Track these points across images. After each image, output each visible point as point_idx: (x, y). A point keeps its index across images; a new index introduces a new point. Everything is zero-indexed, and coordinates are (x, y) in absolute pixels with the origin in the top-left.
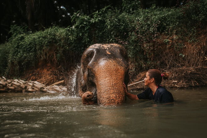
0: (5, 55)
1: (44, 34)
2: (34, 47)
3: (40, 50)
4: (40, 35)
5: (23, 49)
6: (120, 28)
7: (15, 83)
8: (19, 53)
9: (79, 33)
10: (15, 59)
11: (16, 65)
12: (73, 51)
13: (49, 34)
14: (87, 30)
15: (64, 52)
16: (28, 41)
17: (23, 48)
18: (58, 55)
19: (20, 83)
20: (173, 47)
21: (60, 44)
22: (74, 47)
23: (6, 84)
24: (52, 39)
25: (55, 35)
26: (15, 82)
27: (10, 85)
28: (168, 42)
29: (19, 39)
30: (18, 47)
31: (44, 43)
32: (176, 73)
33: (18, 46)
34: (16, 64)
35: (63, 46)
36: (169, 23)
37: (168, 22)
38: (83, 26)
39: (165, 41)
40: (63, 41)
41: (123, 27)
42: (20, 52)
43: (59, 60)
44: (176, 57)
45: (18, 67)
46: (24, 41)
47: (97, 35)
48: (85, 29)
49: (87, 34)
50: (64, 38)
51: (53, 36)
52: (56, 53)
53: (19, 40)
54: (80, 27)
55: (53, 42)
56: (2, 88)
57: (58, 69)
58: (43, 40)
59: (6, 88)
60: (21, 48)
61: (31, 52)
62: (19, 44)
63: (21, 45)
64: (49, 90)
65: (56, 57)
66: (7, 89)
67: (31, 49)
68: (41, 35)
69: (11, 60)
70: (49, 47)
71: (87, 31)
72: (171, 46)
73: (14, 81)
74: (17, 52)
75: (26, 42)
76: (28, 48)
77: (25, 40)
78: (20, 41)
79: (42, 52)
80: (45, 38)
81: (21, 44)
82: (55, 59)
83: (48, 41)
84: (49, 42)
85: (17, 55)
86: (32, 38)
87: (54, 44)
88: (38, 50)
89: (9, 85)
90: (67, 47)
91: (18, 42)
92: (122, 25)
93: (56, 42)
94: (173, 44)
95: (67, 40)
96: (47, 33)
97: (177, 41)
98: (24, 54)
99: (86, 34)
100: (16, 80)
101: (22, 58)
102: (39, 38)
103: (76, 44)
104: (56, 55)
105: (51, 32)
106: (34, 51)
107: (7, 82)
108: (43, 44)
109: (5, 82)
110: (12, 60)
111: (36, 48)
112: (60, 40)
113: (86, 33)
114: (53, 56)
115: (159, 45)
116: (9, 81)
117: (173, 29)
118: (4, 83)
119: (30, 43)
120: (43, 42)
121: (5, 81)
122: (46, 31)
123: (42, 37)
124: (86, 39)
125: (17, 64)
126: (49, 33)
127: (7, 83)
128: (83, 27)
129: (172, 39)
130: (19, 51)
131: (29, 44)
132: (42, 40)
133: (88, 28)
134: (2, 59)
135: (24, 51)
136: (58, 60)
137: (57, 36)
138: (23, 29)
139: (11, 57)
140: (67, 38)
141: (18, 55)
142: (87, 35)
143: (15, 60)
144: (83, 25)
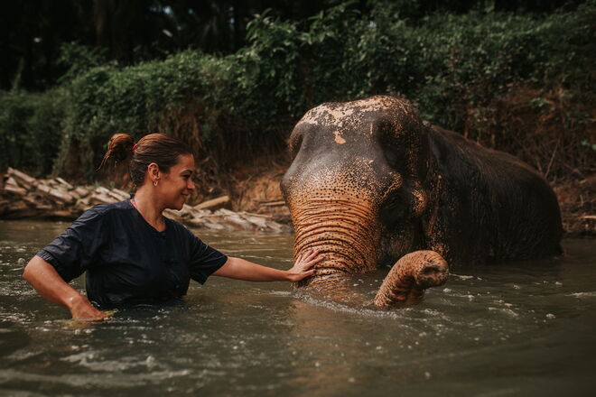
0: (48, 120)
1: (167, 69)
2: (140, 103)
3: (158, 111)
4: (156, 70)
5: (106, 106)
6: (395, 63)
7: (100, 197)
8: (95, 117)
9: (269, 70)
10: (83, 132)
11: (86, 149)
12: (244, 117)
13: (181, 70)
14: (292, 62)
15: (221, 119)
16: (122, 84)
17: (106, 103)
18: (206, 127)
19: (115, 198)
20: (560, 121)
21: (211, 98)
22: (251, 107)
23: (74, 200)
24: (189, 81)
25: (196, 73)
26: (98, 193)
27: (86, 201)
28: (546, 106)
29: (94, 79)
30: (91, 100)
31: (169, 93)
32: (589, 193)
33: (90, 97)
34: (86, 145)
35: (219, 105)
36: (545, 53)
37: (543, 52)
38: (281, 51)
39: (534, 103)
40: (219, 90)
41: (405, 59)
42: (96, 114)
43: (206, 141)
44: (567, 150)
45: (92, 153)
46: (108, 86)
47: (318, 78)
48: (288, 61)
49: (291, 73)
50: (223, 83)
51: (192, 74)
52: (201, 122)
53: (94, 82)
54: (272, 55)
55: (193, 90)
56: (62, 209)
57: (202, 166)
58: (166, 84)
59: (75, 209)
60: (100, 104)
61: (131, 116)
62: (96, 93)
63: (99, 94)
64: (209, 222)
65: (201, 134)
66: (76, 211)
67: (130, 108)
68: (159, 71)
69: (71, 134)
70: (182, 105)
71: (291, 67)
72: (553, 119)
73: (98, 190)
74: (88, 115)
75: (113, 88)
76: (121, 105)
77: (113, 81)
78: (95, 84)
79: (163, 117)
80: (170, 78)
81: (101, 93)
82: (197, 139)
83: (179, 88)
84: (182, 91)
85: (88, 122)
86: (134, 78)
87: (194, 98)
88: (149, 110)
89: (82, 203)
90: (230, 107)
91: (90, 86)
92: (402, 54)
93: (201, 93)
94: (558, 113)
95: (229, 88)
96: (176, 66)
97: (568, 105)
98: (109, 120)
99: (287, 75)
100: (102, 190)
101: (104, 130)
102: (154, 78)
103: (254, 99)
104: (199, 127)
105: (186, 65)
106: (138, 114)
107: (77, 192)
108: (164, 96)
109: (71, 193)
110: (74, 136)
111: (143, 106)
112: (211, 87)
113: (287, 70)
114: (190, 130)
115: (516, 114)
116: (81, 190)
117: (558, 70)
118: (68, 197)
119: (128, 92)
120: (165, 91)
121: (69, 190)
122: (171, 61)
123: (163, 77)
124: (287, 88)
125: (89, 148)
126: (180, 67)
127: (76, 196)
128: (281, 55)
129: (555, 99)
130: (93, 111)
131: (125, 95)
132: (162, 83)
133: (293, 57)
134: (40, 131)
135: (109, 112)
136: (204, 140)
137: (203, 75)
138: (95, 54)
139: (69, 127)
140: (230, 83)
141: (91, 123)
142: (290, 77)
143: (82, 135)
144: (282, 49)
